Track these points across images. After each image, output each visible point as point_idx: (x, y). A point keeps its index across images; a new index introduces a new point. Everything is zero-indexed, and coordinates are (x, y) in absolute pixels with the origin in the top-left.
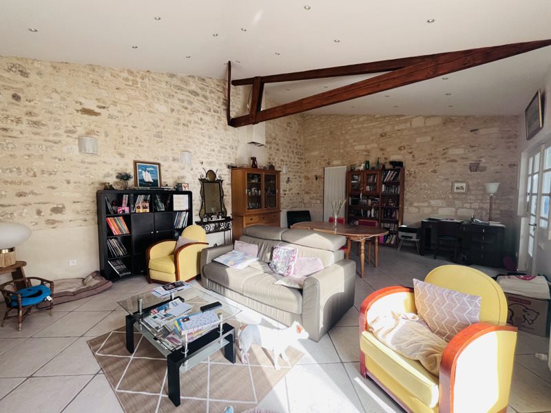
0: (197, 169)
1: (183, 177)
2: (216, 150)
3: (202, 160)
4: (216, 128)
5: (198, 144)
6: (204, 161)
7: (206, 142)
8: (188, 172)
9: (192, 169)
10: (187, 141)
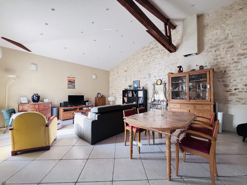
0: (153, 80)
1: (147, 84)
2: (163, 68)
3: (155, 75)
4: (163, 58)
5: (153, 69)
6: (156, 75)
7: (157, 67)
8: (150, 82)
9: (151, 80)
10: (149, 69)
